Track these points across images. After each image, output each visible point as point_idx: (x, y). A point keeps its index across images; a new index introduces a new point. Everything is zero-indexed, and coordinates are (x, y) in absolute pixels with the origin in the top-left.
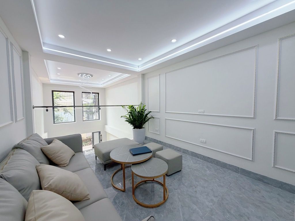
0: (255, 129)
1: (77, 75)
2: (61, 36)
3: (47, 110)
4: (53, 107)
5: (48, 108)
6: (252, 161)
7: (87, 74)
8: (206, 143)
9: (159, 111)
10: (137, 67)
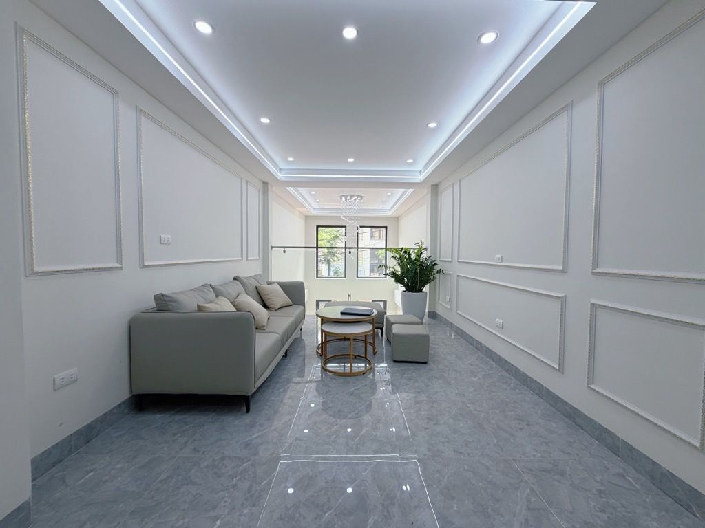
0: (566, 296)
1: (339, 198)
2: (291, 159)
3: (284, 252)
4: (317, 248)
5: (286, 249)
6: (559, 370)
7: (352, 196)
8: (502, 328)
9: (450, 260)
10: (418, 174)
